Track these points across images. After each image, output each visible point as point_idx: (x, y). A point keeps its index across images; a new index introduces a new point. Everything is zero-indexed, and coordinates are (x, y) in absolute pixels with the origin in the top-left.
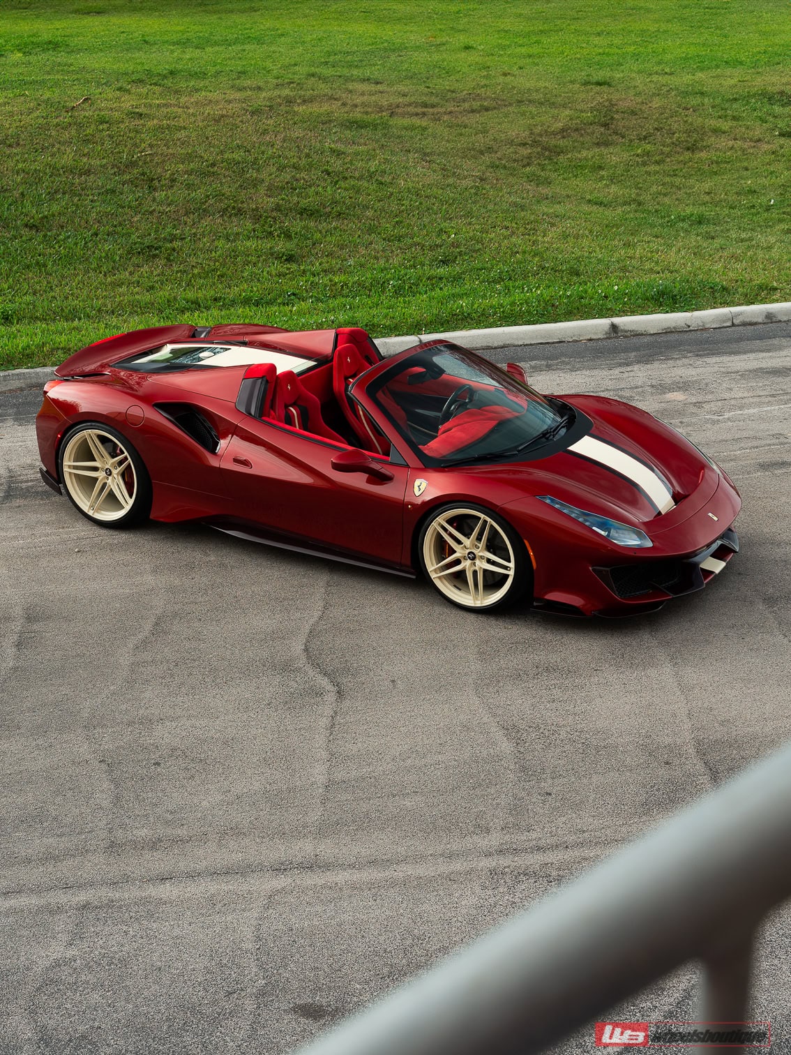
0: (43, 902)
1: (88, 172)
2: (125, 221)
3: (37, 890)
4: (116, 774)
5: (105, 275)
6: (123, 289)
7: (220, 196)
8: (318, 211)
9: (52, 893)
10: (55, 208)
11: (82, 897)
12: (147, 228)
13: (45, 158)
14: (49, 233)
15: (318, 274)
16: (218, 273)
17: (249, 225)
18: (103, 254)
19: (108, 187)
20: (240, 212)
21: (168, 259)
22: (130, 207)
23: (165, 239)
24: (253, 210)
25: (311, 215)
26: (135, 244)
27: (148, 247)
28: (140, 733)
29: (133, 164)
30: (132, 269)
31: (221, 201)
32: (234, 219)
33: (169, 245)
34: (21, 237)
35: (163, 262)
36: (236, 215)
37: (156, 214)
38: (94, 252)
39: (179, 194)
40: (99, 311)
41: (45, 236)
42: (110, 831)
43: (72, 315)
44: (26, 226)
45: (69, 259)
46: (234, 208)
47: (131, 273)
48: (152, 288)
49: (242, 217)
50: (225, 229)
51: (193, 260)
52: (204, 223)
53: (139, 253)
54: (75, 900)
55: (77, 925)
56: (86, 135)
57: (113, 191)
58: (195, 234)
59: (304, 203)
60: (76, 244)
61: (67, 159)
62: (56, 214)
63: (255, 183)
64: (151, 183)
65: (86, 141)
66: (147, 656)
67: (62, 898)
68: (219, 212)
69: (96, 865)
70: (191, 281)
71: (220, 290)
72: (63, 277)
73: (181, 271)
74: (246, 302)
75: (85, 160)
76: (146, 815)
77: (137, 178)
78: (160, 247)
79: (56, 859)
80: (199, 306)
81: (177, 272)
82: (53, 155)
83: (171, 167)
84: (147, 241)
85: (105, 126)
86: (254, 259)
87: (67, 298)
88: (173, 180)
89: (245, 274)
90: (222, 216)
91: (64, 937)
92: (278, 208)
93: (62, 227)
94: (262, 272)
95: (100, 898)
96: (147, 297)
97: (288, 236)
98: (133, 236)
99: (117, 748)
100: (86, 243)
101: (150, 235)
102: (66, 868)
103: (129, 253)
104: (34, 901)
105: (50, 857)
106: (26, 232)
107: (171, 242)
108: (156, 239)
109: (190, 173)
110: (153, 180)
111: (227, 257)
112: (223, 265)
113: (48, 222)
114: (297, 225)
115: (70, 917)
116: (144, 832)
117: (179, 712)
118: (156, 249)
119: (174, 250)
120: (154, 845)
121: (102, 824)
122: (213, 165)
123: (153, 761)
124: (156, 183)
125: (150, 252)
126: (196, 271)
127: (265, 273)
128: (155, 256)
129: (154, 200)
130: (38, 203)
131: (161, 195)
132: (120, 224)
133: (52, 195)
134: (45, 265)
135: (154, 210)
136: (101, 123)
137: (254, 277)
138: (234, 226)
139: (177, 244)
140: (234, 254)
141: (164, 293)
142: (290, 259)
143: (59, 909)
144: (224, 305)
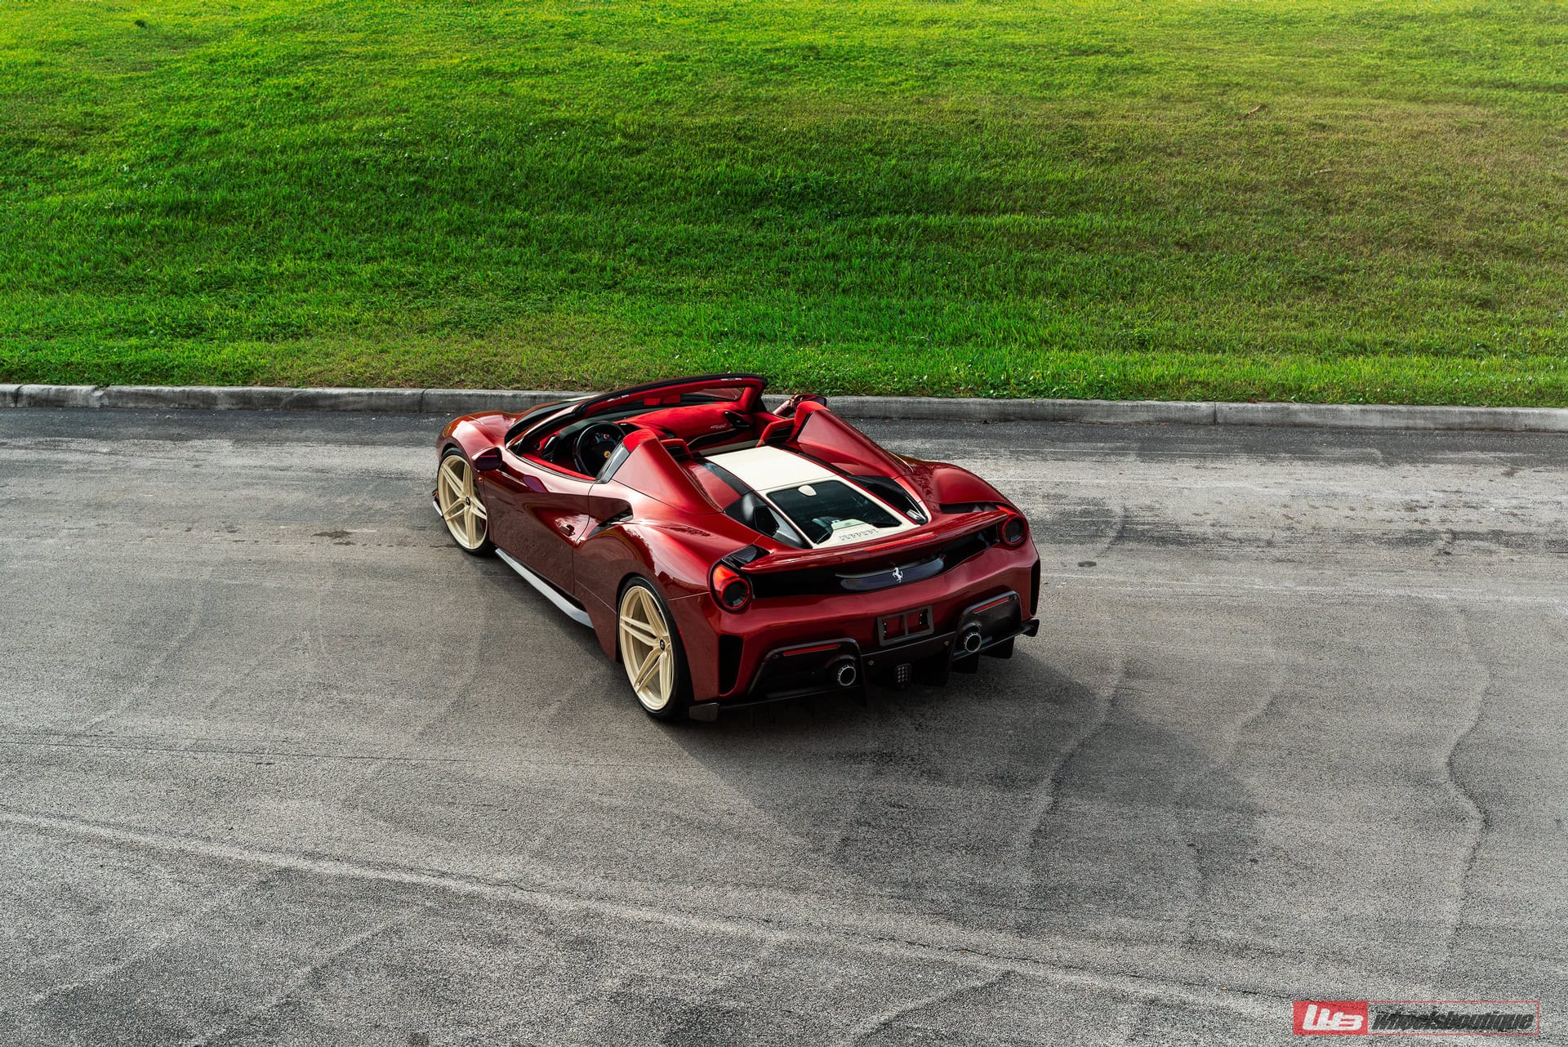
0: (1106, 985)
1: (1254, 189)
2: (1289, 246)
3: (1102, 971)
4: (1206, 862)
5: (1259, 306)
6: (1278, 323)
7: (1407, 225)
8: (1527, 250)
9: (1118, 979)
10: (1212, 226)
11: (1152, 991)
12: (1314, 255)
13: (1208, 170)
14: (1201, 254)
15: (1519, 325)
16: (1394, 314)
17: (1438, 260)
18: (1260, 282)
19: (1276, 207)
20: (1428, 245)
21: (1335, 293)
22: (1297, 230)
23: (1334, 270)
24: (1445, 244)
25: (1518, 254)
26: (1299, 273)
27: (1313, 277)
28: (1239, 823)
29: (1307, 182)
30: (1291, 300)
31: (1408, 230)
32: (1420, 252)
33: (1337, 277)
34: (1170, 256)
35: (1330, 296)
36: (1423, 248)
37: (1327, 241)
38: (1249, 279)
39: (1358, 219)
40: (1247, 344)
41: (1196, 257)
42: (1191, 924)
43: (1217, 347)
44: (1177, 244)
45: (1221, 284)
46: (1422, 240)
47: (1289, 306)
48: (1312, 324)
49: (1430, 251)
50: (1408, 263)
51: (1364, 297)
52: (1384, 255)
53: (1302, 283)
54: (1143, 992)
55: (1142, 1020)
56: (1257, 147)
57: (1280, 212)
58: (1371, 267)
59: (1511, 239)
60: (1230, 268)
61: (1233, 171)
62: (1212, 233)
63: (1453, 213)
64: (1326, 205)
65: (1257, 154)
66: (1257, 737)
67: (1129, 986)
68: (1403, 243)
69: (1171, 959)
70: (1358, 320)
71: (1392, 333)
72: (1211, 303)
73: (1348, 308)
74: (1424, 350)
75: (1253, 174)
76: (1235, 916)
77: (1310, 199)
78: (1327, 279)
79: (1127, 941)
80: (1366, 350)
81: (1344, 309)
82: (1217, 167)
83: (1352, 188)
84: (1312, 271)
85: (1281, 138)
86: (1439, 301)
87: (1212, 327)
88: (1353, 204)
89: (1426, 318)
90: (1407, 248)
91: (1127, 1031)
92: (1477, 243)
93: (1217, 248)
94: (1448, 317)
95: (1171, 996)
96: (1305, 335)
97: (1486, 277)
98: (1297, 264)
99: (1210, 834)
100: (1241, 268)
101: (1317, 264)
102: (1137, 955)
103: (1290, 282)
104: (1098, 982)
105: (1119, 938)
106: (1177, 252)
107: (1341, 273)
108: (1324, 268)
109: (1374, 196)
110: (1329, 201)
111: (1406, 296)
112: (1401, 304)
113: (1201, 241)
114: (1498, 266)
115: (1135, 1009)
116: (1229, 934)
117: (1286, 807)
118: (1322, 280)
119: (1343, 282)
120: (1241, 951)
121: (1183, 915)
122: (1403, 188)
123: (1249, 857)
124: (1332, 205)
125: (1314, 284)
126: (1366, 310)
127: (1451, 319)
128: (1320, 289)
129: (1327, 224)
130: (1194, 220)
131: (1336, 219)
132: (1284, 249)
133: (1210, 213)
134: (1192, 289)
135: (1326, 236)
136: (1277, 134)
137: (1436, 322)
138: (1420, 261)
139: (1345, 277)
140: (1416, 293)
141: (1326, 331)
142: (1485, 304)
143: (1124, 998)
144: (1395, 352)
